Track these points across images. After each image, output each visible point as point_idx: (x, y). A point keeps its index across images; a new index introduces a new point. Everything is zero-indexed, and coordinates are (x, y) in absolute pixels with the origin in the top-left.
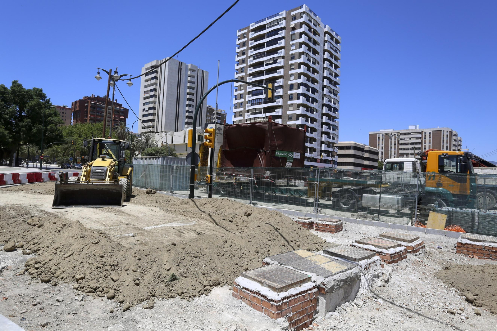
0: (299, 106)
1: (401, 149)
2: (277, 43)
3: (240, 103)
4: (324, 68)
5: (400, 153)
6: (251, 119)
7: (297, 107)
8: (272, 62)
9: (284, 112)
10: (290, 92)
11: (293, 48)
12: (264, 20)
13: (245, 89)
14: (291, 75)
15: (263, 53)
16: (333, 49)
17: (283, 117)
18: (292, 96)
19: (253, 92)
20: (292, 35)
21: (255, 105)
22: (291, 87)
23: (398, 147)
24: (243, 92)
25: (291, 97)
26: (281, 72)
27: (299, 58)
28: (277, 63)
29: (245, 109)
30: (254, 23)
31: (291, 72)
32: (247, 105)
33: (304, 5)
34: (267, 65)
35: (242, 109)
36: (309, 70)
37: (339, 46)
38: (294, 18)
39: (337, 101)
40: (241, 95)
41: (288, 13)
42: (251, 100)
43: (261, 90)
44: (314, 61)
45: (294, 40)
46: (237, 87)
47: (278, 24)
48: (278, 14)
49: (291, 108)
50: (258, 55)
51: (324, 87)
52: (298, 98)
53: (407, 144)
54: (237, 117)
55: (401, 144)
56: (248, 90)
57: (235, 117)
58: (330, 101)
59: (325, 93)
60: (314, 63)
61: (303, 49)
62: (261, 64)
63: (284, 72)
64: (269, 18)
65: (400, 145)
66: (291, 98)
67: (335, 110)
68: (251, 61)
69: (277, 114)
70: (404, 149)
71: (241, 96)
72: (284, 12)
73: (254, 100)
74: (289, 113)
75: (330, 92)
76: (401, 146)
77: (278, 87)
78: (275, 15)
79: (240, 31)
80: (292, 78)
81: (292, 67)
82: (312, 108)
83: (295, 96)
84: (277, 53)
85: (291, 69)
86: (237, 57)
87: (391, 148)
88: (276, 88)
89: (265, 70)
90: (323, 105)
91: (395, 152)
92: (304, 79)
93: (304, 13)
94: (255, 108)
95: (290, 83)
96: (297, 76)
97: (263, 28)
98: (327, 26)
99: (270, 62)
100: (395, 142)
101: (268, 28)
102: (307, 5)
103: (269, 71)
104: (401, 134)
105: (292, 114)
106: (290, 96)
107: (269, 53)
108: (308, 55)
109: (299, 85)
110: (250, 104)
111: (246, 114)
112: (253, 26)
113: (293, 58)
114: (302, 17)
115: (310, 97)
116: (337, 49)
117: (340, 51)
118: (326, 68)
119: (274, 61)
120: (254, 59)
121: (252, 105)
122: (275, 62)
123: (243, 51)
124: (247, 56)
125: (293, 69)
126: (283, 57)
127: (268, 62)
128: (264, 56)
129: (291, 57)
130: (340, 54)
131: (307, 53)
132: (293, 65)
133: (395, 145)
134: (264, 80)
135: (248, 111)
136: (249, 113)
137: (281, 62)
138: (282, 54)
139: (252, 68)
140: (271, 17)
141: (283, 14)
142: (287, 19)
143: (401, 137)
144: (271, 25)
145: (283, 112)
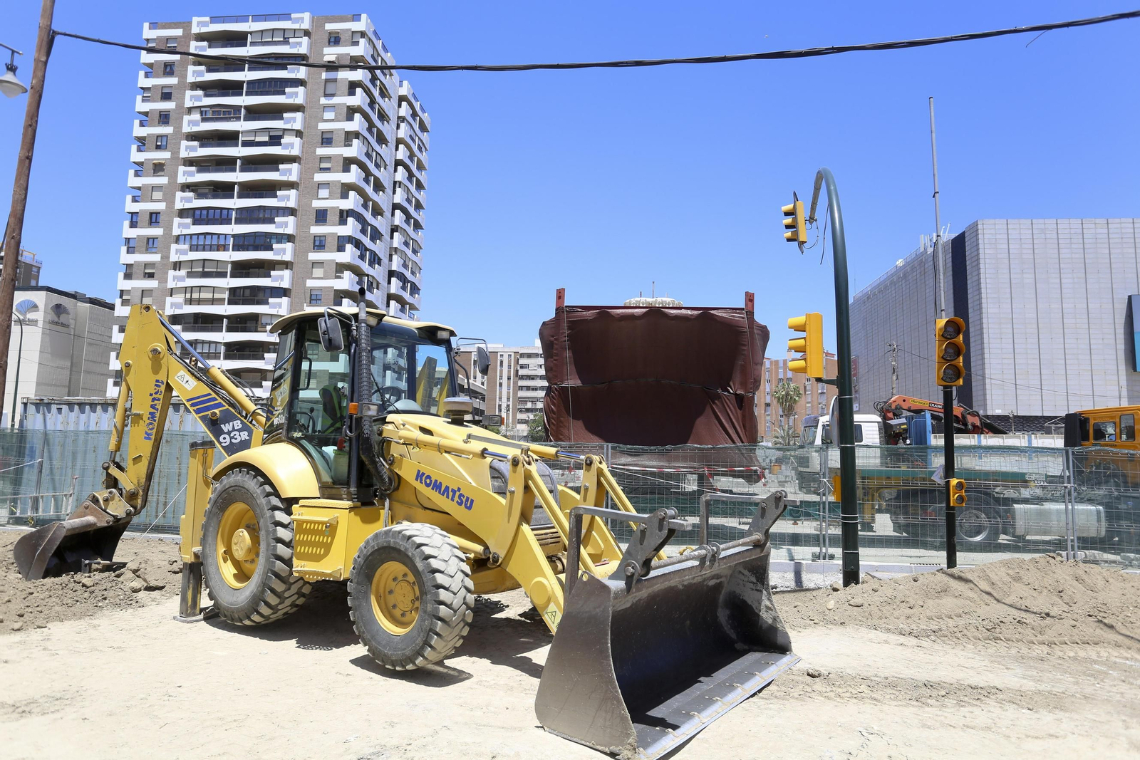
0: (341, 268)
1: (521, 388)
2: (283, 93)
3: (148, 239)
4: (395, 183)
5: (520, 398)
6: (189, 290)
7: (337, 272)
8: (266, 139)
9: (298, 280)
10: (317, 230)
11: (329, 115)
12: (243, 19)
13: (170, 200)
14: (320, 185)
15: (237, 109)
16: (414, 140)
17: (293, 294)
18: (321, 241)
19: (198, 212)
20: (327, 81)
21: (204, 250)
22: (321, 216)
23: (515, 383)
24: (161, 206)
25: (317, 243)
26: (291, 172)
27: (345, 146)
28: (279, 144)
29: (166, 257)
30: (207, 19)
31: (319, 177)
32: (174, 247)
33: (364, 16)
34: (246, 144)
35: (155, 258)
36: (367, 180)
37: (425, 136)
38: (335, 39)
39: (418, 269)
40: (151, 214)
41: (318, 21)
42: (191, 235)
43: (225, 212)
44: (378, 161)
45: (333, 95)
46: (139, 188)
47: (286, 41)
48: (287, 17)
49: (318, 272)
50: (219, 112)
51: (394, 229)
52: (341, 249)
53: (533, 379)
54: (137, 278)
55: (522, 377)
56: (179, 205)
57: (128, 276)
58: (405, 266)
59: (395, 245)
60: (378, 166)
61: (357, 124)
62: (230, 138)
63: (301, 173)
64: (257, 18)
65: (520, 379)
66: (319, 244)
67: (415, 289)
68: (191, 123)
69: (276, 284)
70: (528, 388)
71: (154, 218)
72: (307, 16)
73: (202, 237)
74: (310, 283)
75: (406, 244)
76: (521, 383)
77: (281, 212)
78: (279, 17)
79: (154, 26)
80: (324, 193)
81: (323, 165)
82: (371, 279)
83: (332, 243)
84: (282, 118)
85: (321, 169)
86: (143, 101)
87: (501, 384)
88: (274, 212)
89: (239, 158)
90: (391, 274)
91: (509, 393)
92: (356, 202)
93: (363, 34)
94: (204, 260)
95: (317, 204)
96: (339, 191)
97: (238, 39)
98: (405, 83)
99: (258, 139)
100: (509, 372)
101: (253, 44)
102: (370, 16)
103: (251, 163)
104: (522, 355)
105: (321, 289)
106: (317, 238)
107: (254, 113)
108: (366, 143)
109: (343, 216)
110: (187, 247)
111: (171, 273)
112: (201, 24)
113: (327, 140)
114: (356, 44)
115: (367, 249)
116: (421, 145)
117: (426, 149)
118: (400, 183)
119: (271, 137)
120: (204, 120)
121: (194, 248)
122: (275, 140)
123: (163, 87)
124: (180, 106)
125: (327, 170)
126: (299, 134)
127: (253, 138)
128: (239, 119)
129: (322, 139)
130: (426, 156)
131: (365, 138)
132: (328, 158)
133: (509, 379)
134: (235, 183)
135: (177, 265)
136: (183, 272)
137: (292, 145)
138: (298, 125)
139: (196, 143)
140: (265, 18)
141: (304, 20)
142: (313, 36)
143: (522, 361)
144: (263, 37)
145: (293, 280)
